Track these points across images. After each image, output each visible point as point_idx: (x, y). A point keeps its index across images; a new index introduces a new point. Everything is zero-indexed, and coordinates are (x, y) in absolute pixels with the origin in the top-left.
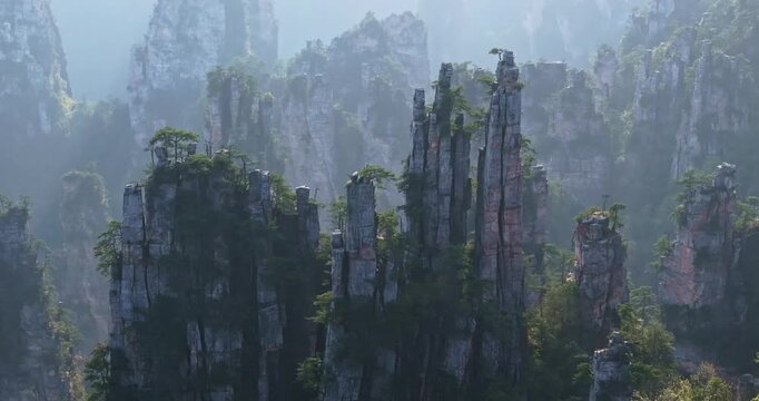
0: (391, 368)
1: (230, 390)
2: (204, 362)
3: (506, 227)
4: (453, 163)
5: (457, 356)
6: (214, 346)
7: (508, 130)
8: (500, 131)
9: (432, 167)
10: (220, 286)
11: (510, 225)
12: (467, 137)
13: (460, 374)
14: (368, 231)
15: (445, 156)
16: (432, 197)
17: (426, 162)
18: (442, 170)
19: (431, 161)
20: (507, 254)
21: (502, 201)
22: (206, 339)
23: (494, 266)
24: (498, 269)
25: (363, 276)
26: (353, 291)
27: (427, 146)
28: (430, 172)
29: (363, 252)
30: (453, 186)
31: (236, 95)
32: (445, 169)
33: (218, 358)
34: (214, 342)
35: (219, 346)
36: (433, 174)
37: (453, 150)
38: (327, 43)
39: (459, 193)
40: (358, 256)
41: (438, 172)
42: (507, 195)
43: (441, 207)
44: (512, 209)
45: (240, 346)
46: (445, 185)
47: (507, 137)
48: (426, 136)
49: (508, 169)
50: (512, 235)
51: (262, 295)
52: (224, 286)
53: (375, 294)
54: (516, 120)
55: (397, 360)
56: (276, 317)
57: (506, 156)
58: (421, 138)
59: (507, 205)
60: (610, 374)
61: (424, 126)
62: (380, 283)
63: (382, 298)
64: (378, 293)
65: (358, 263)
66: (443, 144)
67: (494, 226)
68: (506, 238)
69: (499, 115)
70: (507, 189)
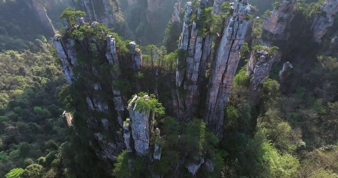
2: (95, 109)
3: (225, 79)
4: (202, 49)
7: (236, 41)
8: (231, 42)
9: (192, 48)
11: (228, 78)
15: (199, 46)
16: (191, 61)
17: (189, 44)
18: (197, 51)
19: (192, 45)
20: (224, 87)
21: (225, 71)
27: (190, 37)
28: (190, 50)
30: (201, 59)
32: (198, 50)
33: (100, 110)
36: (192, 51)
37: (204, 40)
41: (194, 50)
42: (228, 68)
43: (194, 67)
47: (235, 45)
48: (190, 32)
49: (232, 58)
50: (228, 81)
51: (114, 92)
57: (231, 53)
58: (187, 33)
59: (228, 72)
61: (189, 27)
66: (198, 39)
67: (220, 78)
68: (225, 82)
69: (232, 34)
70: (229, 66)
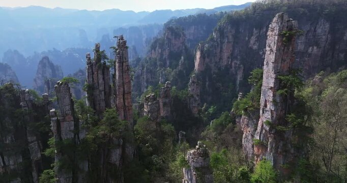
0: (86, 169)
1: (19, 179)
2: (6, 170)
3: (126, 100)
4: (104, 79)
5: (116, 156)
6: (9, 163)
7: (124, 64)
8: (121, 64)
9: (96, 81)
10: (9, 138)
11: (128, 99)
12: (108, 68)
13: (118, 163)
14: (68, 108)
15: (100, 76)
16: (97, 92)
17: (93, 80)
18: (100, 82)
19: (95, 79)
20: (127, 110)
21: (124, 91)
22: (5, 160)
23: (123, 114)
24: (125, 116)
25: (68, 129)
26: (64, 137)
27: (93, 74)
28: (95, 83)
29: (67, 118)
30: (105, 88)
31: (50, 83)
32: (101, 81)
33: (12, 167)
34: (9, 161)
35: (11, 162)
36: (97, 84)
37: (103, 74)
38: (72, 74)
39: (107, 90)
40: (64, 120)
41: (98, 82)
42: (126, 89)
43: (101, 96)
44: (128, 93)
45: (21, 161)
46: (101, 88)
47: (124, 66)
48: (92, 70)
49: (125, 79)
50: (128, 103)
51: (29, 139)
52: (12, 138)
53: (75, 136)
54: (127, 60)
55: (89, 165)
56: (36, 147)
57: (124, 74)
58: (90, 71)
59: (126, 92)
60: (200, 164)
61: (91, 66)
62: (77, 131)
63: (79, 138)
64: (76, 136)
65: (65, 123)
66: (99, 72)
67: (122, 100)
68: (126, 104)
69: (120, 58)
70: (125, 86)
